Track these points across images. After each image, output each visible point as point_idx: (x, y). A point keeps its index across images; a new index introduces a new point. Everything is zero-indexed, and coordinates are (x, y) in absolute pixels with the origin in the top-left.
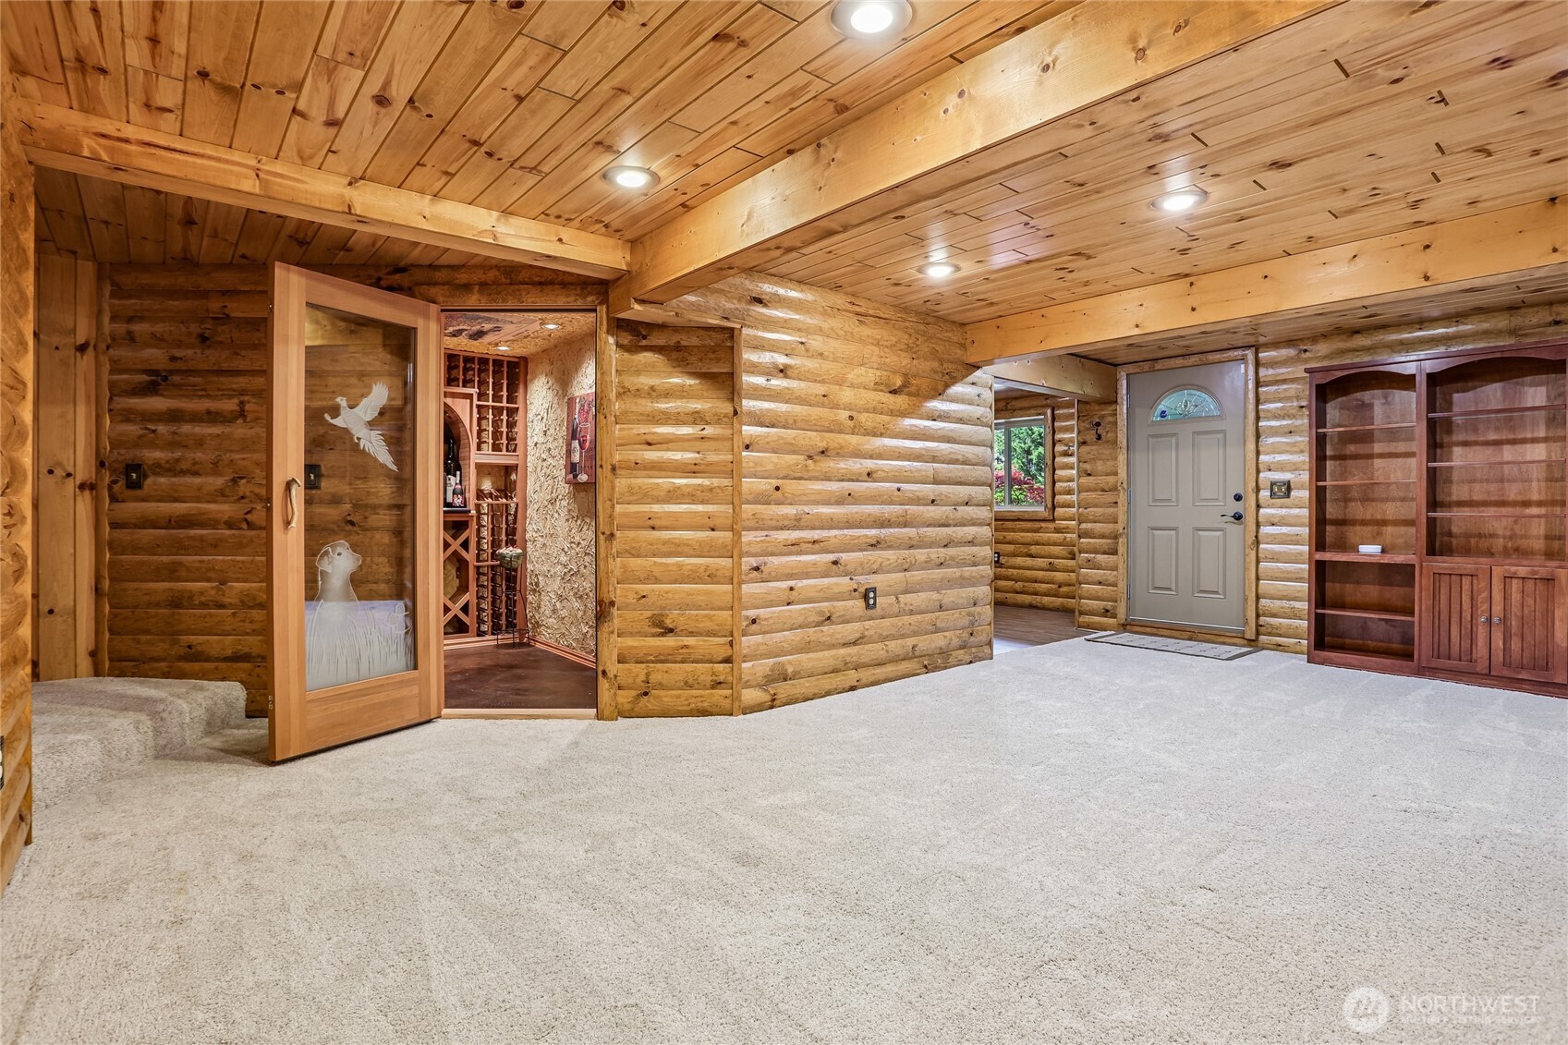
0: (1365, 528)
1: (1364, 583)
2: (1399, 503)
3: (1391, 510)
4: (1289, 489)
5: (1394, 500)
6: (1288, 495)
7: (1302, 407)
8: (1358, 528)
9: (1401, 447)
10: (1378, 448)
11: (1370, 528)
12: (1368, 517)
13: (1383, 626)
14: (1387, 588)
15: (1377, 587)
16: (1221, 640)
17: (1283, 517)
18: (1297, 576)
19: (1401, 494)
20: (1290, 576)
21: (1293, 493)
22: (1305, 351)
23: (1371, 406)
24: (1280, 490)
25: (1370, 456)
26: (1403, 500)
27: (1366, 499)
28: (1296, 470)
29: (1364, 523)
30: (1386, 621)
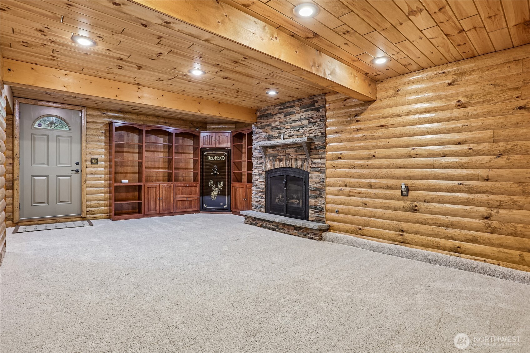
0: (121, 175)
1: (121, 192)
2: (131, 167)
3: (129, 169)
4: (98, 161)
5: (130, 166)
6: (97, 163)
7: (103, 133)
8: (120, 175)
9: (131, 150)
10: (125, 150)
11: (123, 175)
12: (122, 171)
13: (127, 205)
14: (128, 193)
15: (125, 193)
16: (70, 220)
17: (95, 171)
18: (101, 192)
19: (131, 164)
20: (98, 192)
21: (99, 163)
22: (104, 114)
23: (123, 136)
24: (95, 161)
25: (123, 152)
26: (132, 166)
27: (122, 166)
28: (100, 154)
29: (121, 173)
30: (128, 203)
